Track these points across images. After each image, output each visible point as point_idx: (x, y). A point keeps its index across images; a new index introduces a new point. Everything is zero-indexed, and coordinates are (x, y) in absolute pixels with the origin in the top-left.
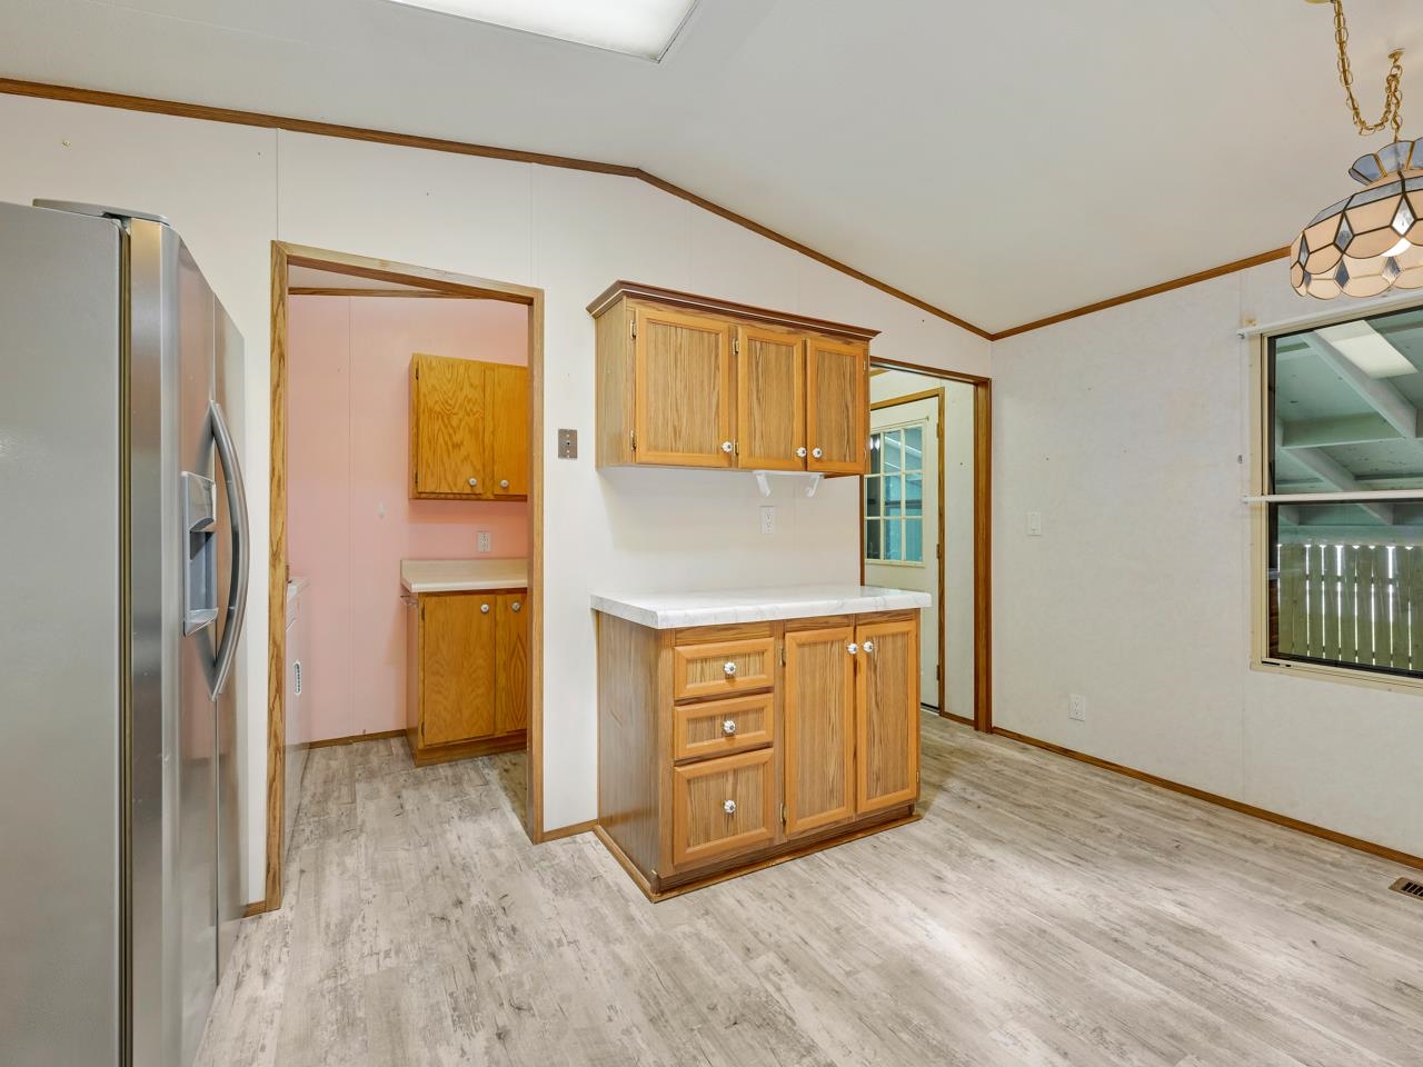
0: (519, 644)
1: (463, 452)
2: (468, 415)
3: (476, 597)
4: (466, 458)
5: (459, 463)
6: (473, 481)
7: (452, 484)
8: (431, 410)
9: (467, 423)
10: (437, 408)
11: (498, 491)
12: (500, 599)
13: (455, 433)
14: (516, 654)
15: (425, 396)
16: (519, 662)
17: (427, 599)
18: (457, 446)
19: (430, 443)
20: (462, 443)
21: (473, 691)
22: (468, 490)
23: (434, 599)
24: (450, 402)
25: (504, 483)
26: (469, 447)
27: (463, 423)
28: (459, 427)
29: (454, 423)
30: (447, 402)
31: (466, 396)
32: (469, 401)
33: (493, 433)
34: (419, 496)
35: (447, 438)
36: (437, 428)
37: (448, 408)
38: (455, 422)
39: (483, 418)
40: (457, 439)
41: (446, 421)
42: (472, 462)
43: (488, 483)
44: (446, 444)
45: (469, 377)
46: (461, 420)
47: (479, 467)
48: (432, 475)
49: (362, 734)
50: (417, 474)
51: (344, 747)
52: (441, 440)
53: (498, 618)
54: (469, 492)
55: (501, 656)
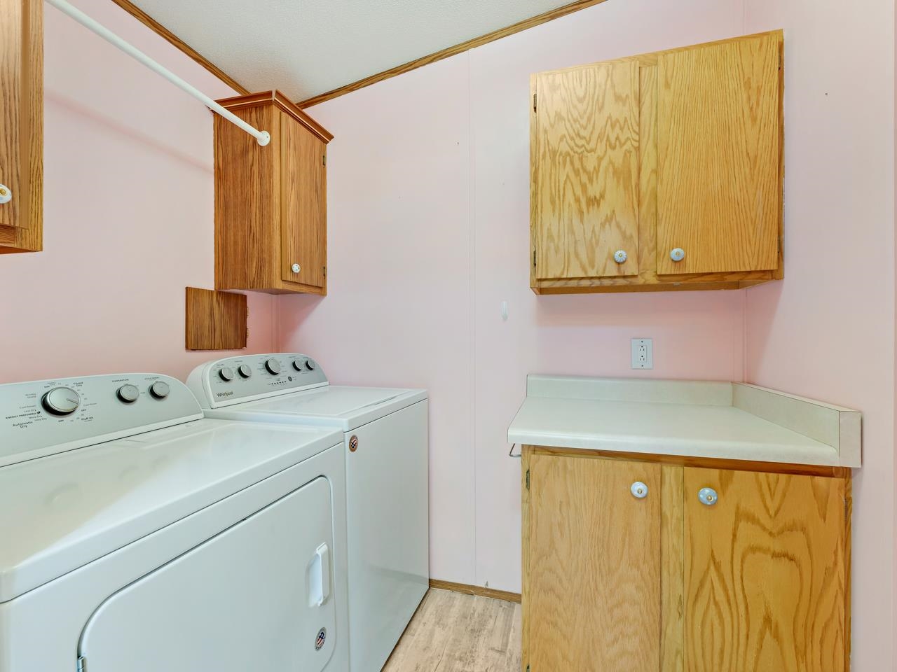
0: (713, 573)
1: (605, 209)
2: (614, 148)
3: (624, 465)
4: (609, 220)
5: (597, 229)
6: (620, 254)
7: (587, 266)
8: (554, 153)
9: (611, 162)
10: (564, 147)
11: (666, 269)
12: (670, 472)
13: (591, 180)
14: (706, 591)
15: (546, 132)
16: (713, 611)
17: (534, 457)
18: (594, 202)
19: (553, 202)
20: (602, 196)
21: (616, 640)
22: (612, 270)
23: (546, 458)
24: (583, 133)
25: (676, 253)
26: (615, 198)
27: (604, 163)
28: (597, 170)
29: (590, 167)
30: (578, 135)
31: (610, 117)
32: (613, 126)
33: (656, 172)
34: (544, 288)
35: (579, 192)
36: (563, 178)
37: (583, 142)
38: (591, 163)
39: (638, 149)
40: (594, 191)
41: (577, 164)
42: (618, 226)
43: (648, 257)
44: (578, 200)
45: (613, 86)
46: (600, 159)
47: (631, 230)
48: (557, 252)
49: (483, 586)
50: (535, 253)
51: (465, 596)
52: (570, 197)
53: (666, 509)
54: (615, 273)
55: (674, 588)
